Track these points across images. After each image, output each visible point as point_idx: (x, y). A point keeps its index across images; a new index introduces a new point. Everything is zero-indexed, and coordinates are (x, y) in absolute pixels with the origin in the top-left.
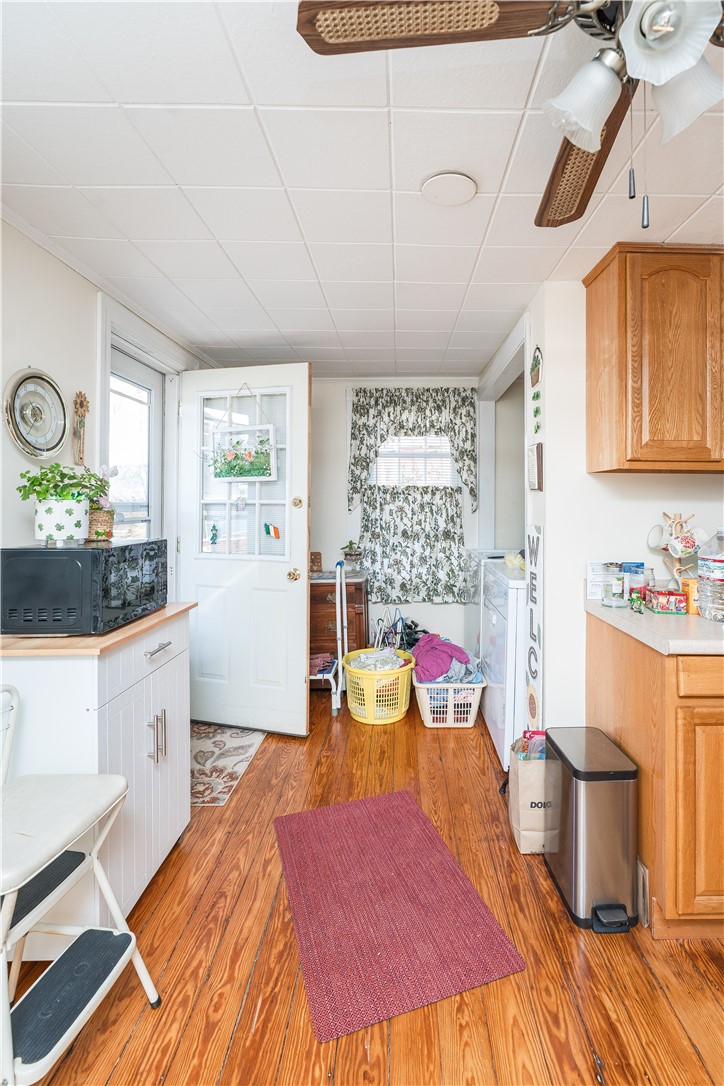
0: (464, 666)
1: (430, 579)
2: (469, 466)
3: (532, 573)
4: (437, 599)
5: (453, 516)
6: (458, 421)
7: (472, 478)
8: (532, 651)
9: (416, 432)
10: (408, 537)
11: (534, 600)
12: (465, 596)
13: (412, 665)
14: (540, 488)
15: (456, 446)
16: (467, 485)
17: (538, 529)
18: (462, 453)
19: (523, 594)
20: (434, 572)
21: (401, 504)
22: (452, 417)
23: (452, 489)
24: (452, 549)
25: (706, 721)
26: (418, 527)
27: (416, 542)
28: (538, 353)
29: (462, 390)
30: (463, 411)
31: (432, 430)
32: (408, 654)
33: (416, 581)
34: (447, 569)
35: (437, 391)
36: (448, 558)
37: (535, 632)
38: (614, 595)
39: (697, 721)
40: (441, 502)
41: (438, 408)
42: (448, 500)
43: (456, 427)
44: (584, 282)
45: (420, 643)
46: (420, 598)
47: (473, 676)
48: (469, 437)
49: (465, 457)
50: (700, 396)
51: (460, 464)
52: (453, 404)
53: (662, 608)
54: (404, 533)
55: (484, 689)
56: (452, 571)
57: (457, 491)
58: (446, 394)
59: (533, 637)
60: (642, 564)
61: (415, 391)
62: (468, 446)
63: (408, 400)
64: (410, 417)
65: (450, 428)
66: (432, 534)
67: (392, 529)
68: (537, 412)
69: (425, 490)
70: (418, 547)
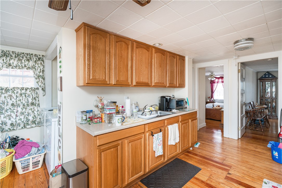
0: (37, 149)
1: (25, 120)
2: (41, 81)
3: (59, 116)
4: (28, 127)
5: (35, 98)
6: (37, 65)
7: (43, 85)
8: (59, 140)
9: (18, 68)
10: (14, 106)
11: (60, 125)
12: (40, 124)
13: (13, 154)
14: (61, 90)
15: (36, 74)
16: (41, 87)
17: (61, 103)
18: (39, 76)
19: (57, 123)
20: (27, 118)
21: (10, 94)
22: (34, 64)
23: (35, 88)
24: (35, 108)
25: (104, 150)
26: (19, 102)
27: (18, 107)
28: (60, 49)
29: (38, 55)
30: (39, 62)
31: (25, 67)
32: (12, 150)
33: (18, 122)
34: (32, 115)
35: (27, 54)
36: (33, 112)
37: (60, 135)
38: (84, 120)
39: (101, 151)
40: (30, 93)
41: (28, 60)
42: (33, 92)
43: (36, 68)
44: (75, 30)
45: (18, 144)
46: (21, 127)
47: (41, 151)
48: (42, 71)
49: (40, 78)
50: (105, 68)
51: (38, 80)
52: (35, 60)
53: (96, 122)
54: (13, 105)
55: (45, 154)
56: (35, 116)
57: (37, 89)
58: (31, 56)
59: (60, 136)
60: (92, 110)
61: (17, 53)
62: (41, 74)
63: (14, 56)
64: (15, 62)
65: (33, 68)
66: (26, 104)
67: (6, 104)
68: (60, 67)
69: (22, 89)
70: (20, 109)
